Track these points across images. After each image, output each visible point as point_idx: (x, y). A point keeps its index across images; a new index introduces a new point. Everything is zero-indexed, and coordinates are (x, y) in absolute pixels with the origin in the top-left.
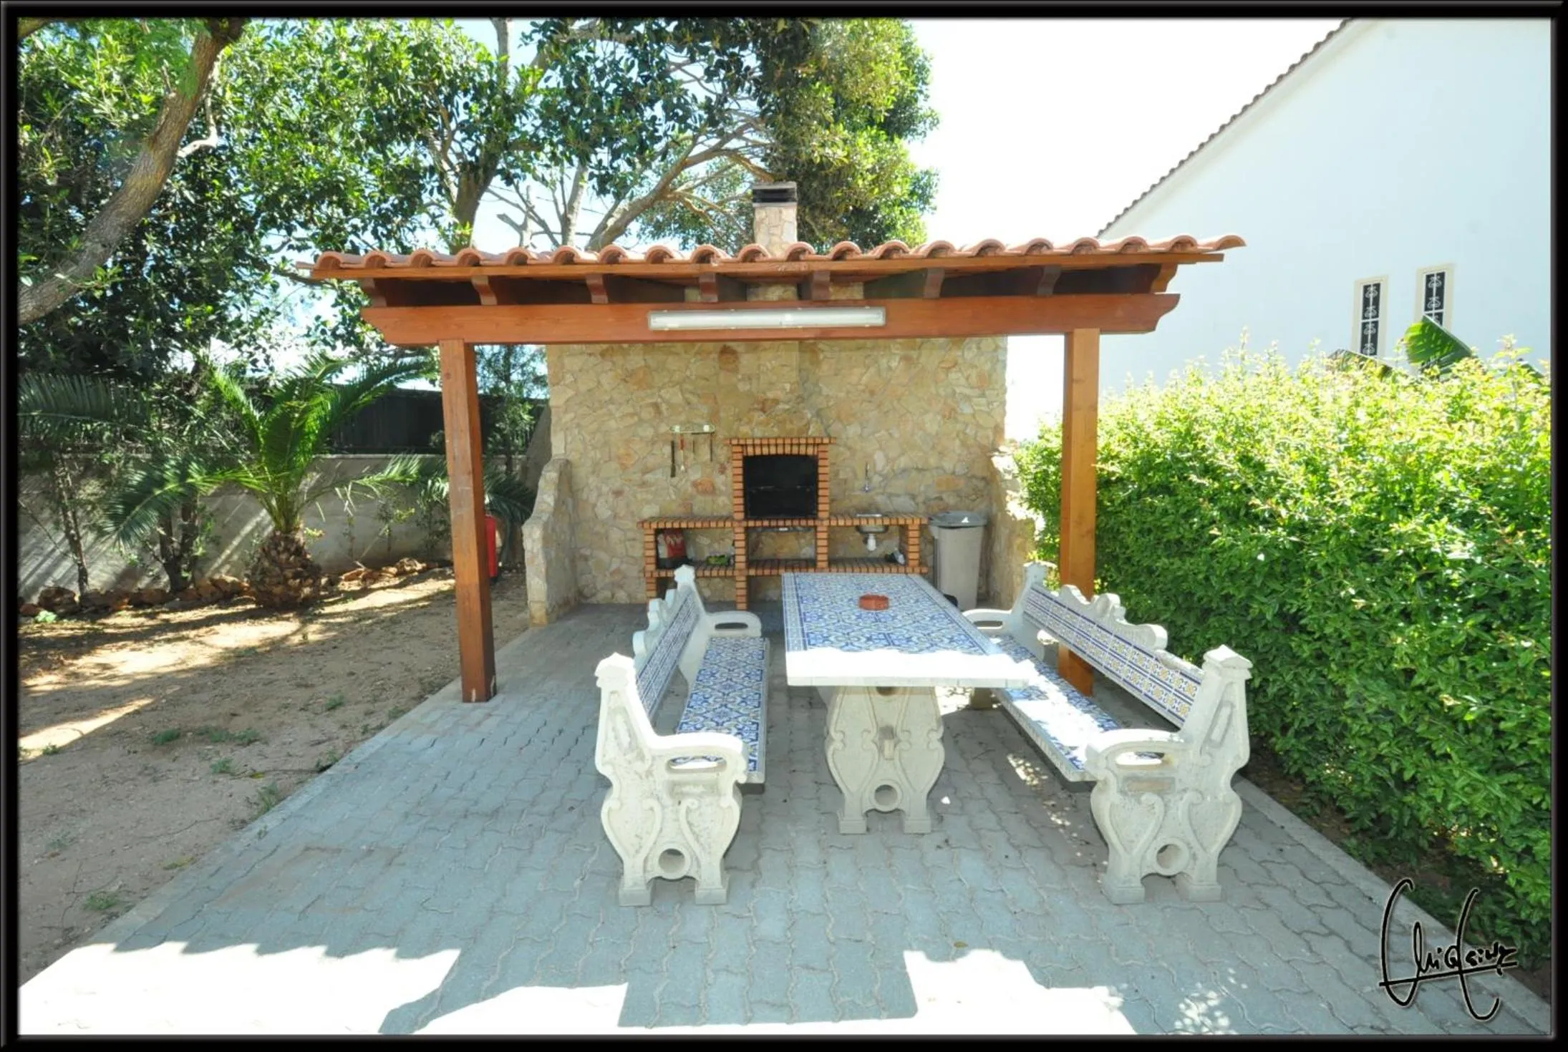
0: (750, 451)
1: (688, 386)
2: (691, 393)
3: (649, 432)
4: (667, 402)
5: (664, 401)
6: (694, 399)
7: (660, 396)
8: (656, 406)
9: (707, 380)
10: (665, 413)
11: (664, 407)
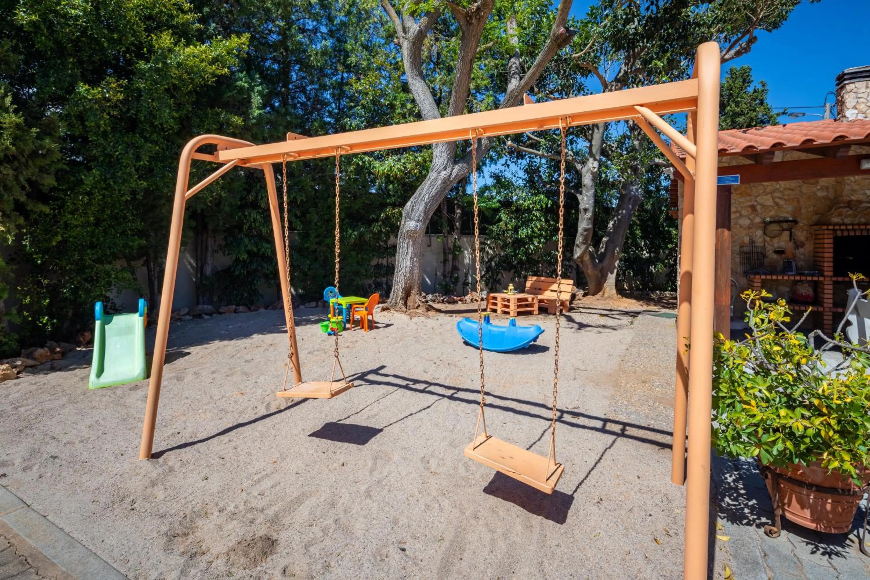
0: (839, 233)
1: (777, 194)
2: (779, 198)
3: (747, 222)
4: (762, 205)
5: (759, 203)
6: (781, 202)
7: (756, 201)
8: (753, 208)
9: (793, 190)
10: (760, 211)
11: (758, 207)
